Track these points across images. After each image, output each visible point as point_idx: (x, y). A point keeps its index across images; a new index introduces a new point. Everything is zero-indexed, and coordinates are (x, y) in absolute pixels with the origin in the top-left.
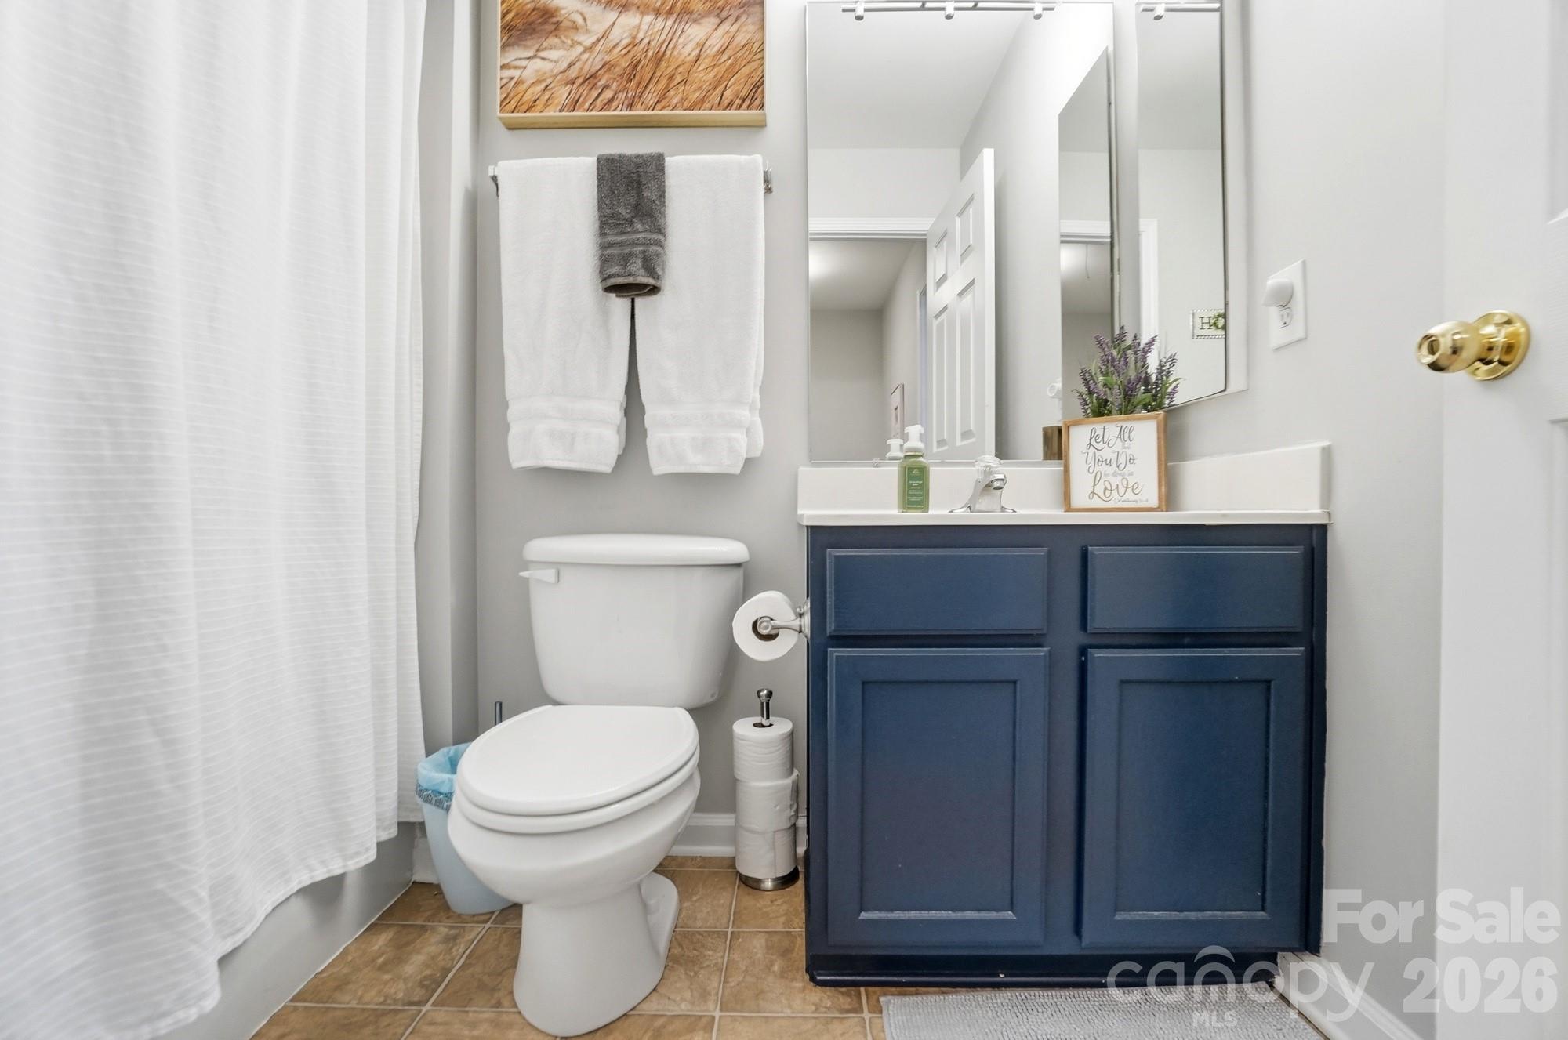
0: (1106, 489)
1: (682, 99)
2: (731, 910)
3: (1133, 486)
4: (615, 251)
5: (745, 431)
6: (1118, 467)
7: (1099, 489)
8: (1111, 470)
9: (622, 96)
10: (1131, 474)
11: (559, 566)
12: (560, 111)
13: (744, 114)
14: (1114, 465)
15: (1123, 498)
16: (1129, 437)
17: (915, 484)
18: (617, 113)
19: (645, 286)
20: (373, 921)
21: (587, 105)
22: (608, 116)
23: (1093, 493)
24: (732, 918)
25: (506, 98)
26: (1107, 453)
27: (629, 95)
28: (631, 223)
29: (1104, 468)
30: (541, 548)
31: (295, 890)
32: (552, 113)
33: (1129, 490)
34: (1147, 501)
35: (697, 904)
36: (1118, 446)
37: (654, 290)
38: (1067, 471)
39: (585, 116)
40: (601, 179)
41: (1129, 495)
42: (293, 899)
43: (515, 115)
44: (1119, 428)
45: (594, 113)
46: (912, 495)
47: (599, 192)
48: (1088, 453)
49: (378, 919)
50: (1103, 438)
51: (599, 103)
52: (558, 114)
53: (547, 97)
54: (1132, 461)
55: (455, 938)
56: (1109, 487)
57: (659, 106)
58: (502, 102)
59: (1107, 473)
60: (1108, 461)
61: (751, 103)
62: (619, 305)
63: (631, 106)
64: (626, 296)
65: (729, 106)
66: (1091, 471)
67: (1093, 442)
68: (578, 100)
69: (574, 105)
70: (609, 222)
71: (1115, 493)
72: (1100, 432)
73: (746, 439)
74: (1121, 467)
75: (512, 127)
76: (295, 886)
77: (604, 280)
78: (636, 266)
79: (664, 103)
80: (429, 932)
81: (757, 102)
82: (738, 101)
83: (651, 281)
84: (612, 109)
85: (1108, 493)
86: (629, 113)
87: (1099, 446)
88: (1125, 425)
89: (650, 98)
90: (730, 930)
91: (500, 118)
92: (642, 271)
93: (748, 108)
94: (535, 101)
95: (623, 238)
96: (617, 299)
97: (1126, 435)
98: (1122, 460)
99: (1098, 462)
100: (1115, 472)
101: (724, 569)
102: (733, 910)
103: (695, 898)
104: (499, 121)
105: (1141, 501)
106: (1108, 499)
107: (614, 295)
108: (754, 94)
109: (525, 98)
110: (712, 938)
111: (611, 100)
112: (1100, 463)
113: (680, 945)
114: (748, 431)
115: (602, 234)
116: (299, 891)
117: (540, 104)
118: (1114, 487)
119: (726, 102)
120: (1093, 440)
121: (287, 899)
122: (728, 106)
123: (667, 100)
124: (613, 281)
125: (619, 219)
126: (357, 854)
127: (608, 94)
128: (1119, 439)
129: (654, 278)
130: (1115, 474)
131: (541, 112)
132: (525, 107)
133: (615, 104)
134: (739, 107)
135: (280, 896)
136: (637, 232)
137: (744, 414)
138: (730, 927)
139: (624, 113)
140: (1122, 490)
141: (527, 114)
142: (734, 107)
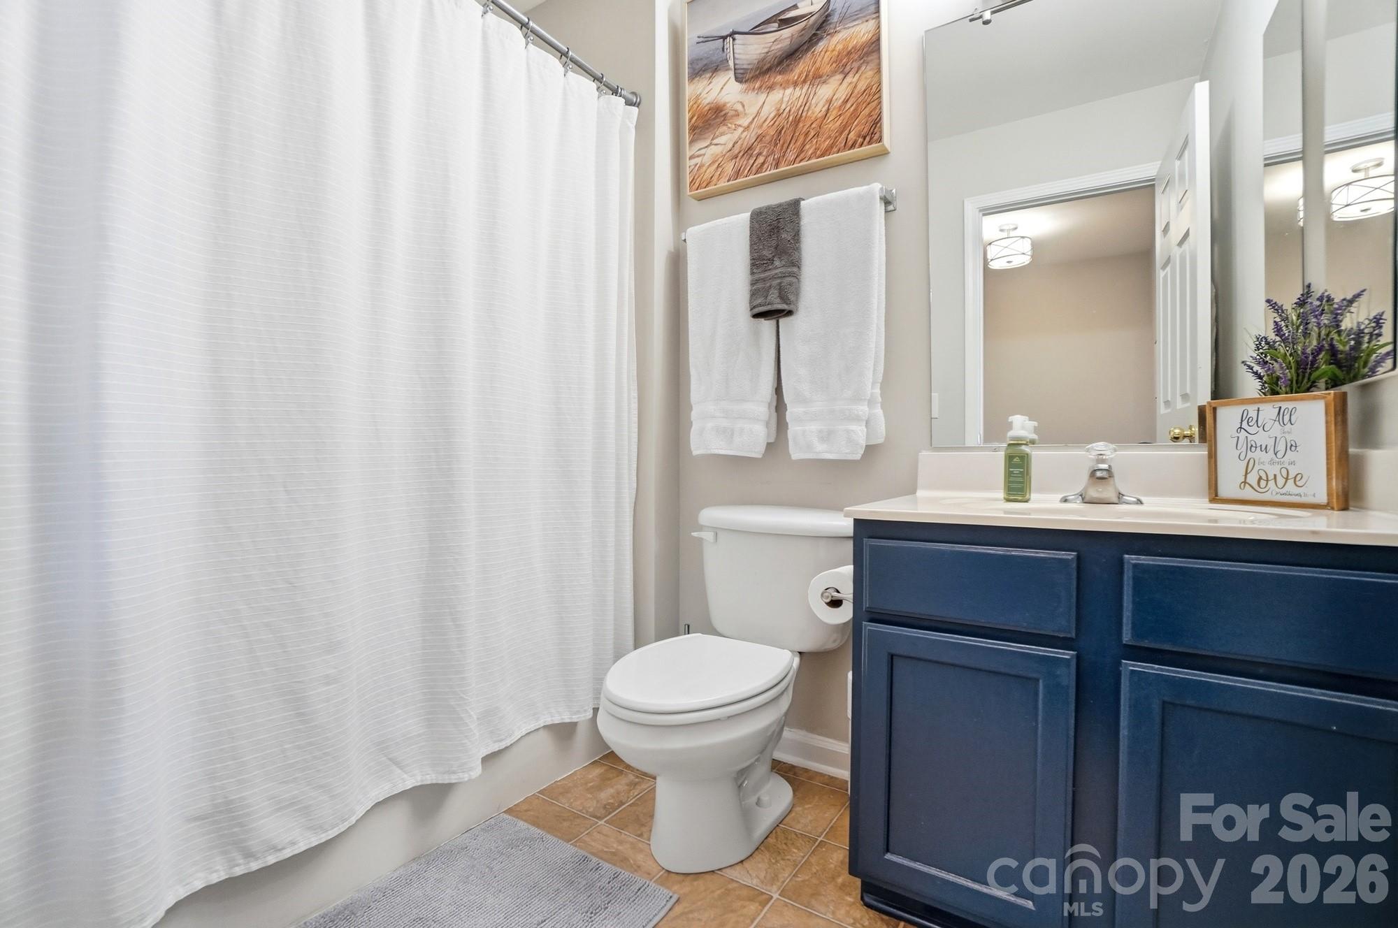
0: (1260, 478)
1: (816, 149)
2: (830, 823)
3: (1295, 478)
4: (759, 286)
5: (865, 422)
6: (1276, 455)
7: (1253, 479)
8: (1268, 457)
9: (770, 159)
10: (1293, 463)
11: (716, 531)
12: (728, 181)
13: (866, 149)
14: (1271, 452)
15: (1283, 491)
16: (1290, 420)
17: (1016, 471)
18: (767, 173)
19: (783, 311)
20: (596, 759)
21: (746, 171)
22: (761, 177)
23: (1245, 482)
24: (828, 830)
25: (692, 181)
26: (1261, 438)
27: (776, 157)
28: (771, 260)
29: (1258, 454)
30: (711, 515)
31: (542, 725)
32: (723, 184)
33: (1291, 482)
34: (1314, 495)
35: (806, 811)
36: (1276, 430)
37: (789, 313)
38: (1213, 456)
39: (746, 181)
40: (752, 229)
41: (1290, 485)
42: (541, 730)
43: (699, 191)
44: (1278, 409)
45: (751, 177)
46: (1013, 482)
47: (751, 240)
48: (1238, 437)
49: (599, 759)
50: (1257, 421)
51: (754, 168)
52: (727, 184)
53: (719, 173)
54: (1293, 448)
55: (636, 784)
56: (1264, 477)
57: (798, 160)
58: (691, 183)
59: (1262, 461)
60: (1263, 448)
61: (871, 139)
62: (767, 325)
63: (777, 166)
64: (772, 319)
65: (853, 146)
66: (1242, 458)
67: (1245, 425)
68: (740, 170)
69: (737, 174)
70: (758, 263)
71: (1272, 483)
72: (1253, 414)
73: (865, 429)
74: (1280, 455)
75: (701, 199)
76: (541, 723)
77: (751, 310)
78: (773, 296)
79: (802, 156)
80: (623, 775)
81: (876, 137)
82: (860, 140)
83: (784, 307)
84: (764, 170)
85: (1263, 483)
86: (775, 171)
87: (1253, 430)
88: (1284, 405)
89: (791, 155)
90: (820, 839)
91: (690, 196)
92: (778, 300)
93: (869, 143)
94: (712, 177)
95: (767, 274)
96: (766, 321)
97: (1287, 418)
98: (1281, 447)
99: (1251, 447)
100: (1272, 460)
101: (843, 539)
102: (832, 824)
103: (807, 806)
104: (690, 198)
105: (1306, 495)
106: (1266, 489)
107: (763, 319)
108: (873, 132)
109: (705, 177)
110: (803, 840)
111: (763, 164)
112: (1253, 449)
113: (776, 838)
114: (867, 423)
115: (752, 273)
116: (545, 727)
117: (715, 179)
118: (1271, 477)
119: (850, 143)
120: (1245, 423)
121: (537, 730)
122: (851, 147)
123: (804, 153)
124: (757, 310)
125: (764, 260)
126: (578, 712)
127: (761, 159)
128: (1277, 423)
129: (787, 304)
130: (1272, 462)
131: (715, 185)
132: (705, 184)
133: (766, 166)
134: (861, 145)
135: (532, 727)
136: (776, 268)
137: (863, 409)
138: (822, 836)
139: (773, 171)
140: (1281, 481)
141: (707, 189)
142: (857, 146)
